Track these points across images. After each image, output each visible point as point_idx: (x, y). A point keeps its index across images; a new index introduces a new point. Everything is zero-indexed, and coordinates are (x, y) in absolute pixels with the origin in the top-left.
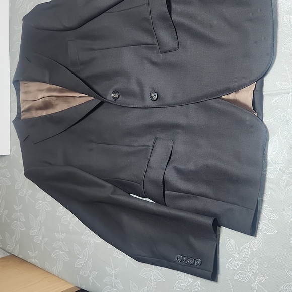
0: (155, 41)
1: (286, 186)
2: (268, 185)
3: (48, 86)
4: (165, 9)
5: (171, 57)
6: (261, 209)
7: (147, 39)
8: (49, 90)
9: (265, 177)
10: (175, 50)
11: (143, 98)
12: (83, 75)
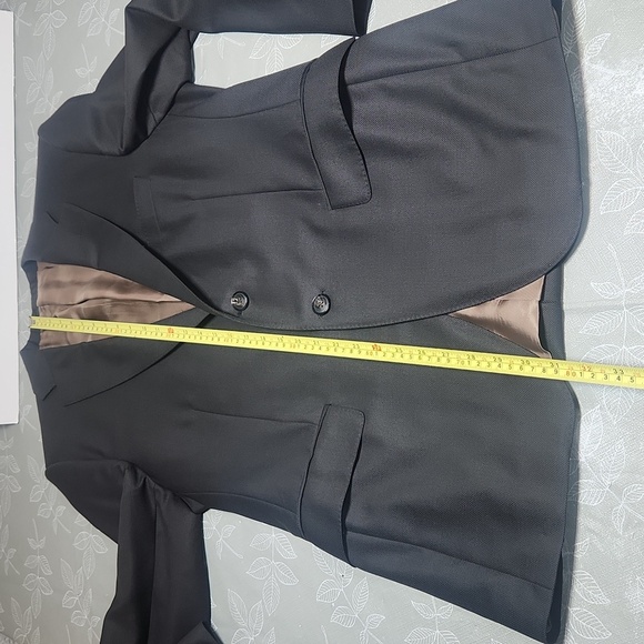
0: (319, 182)
1: (626, 528)
2: (584, 522)
3: (97, 274)
4: (339, 113)
5: (354, 217)
6: (570, 578)
7: (301, 177)
8: (100, 283)
9: (576, 504)
10: (362, 201)
11: (298, 309)
12: (168, 253)
